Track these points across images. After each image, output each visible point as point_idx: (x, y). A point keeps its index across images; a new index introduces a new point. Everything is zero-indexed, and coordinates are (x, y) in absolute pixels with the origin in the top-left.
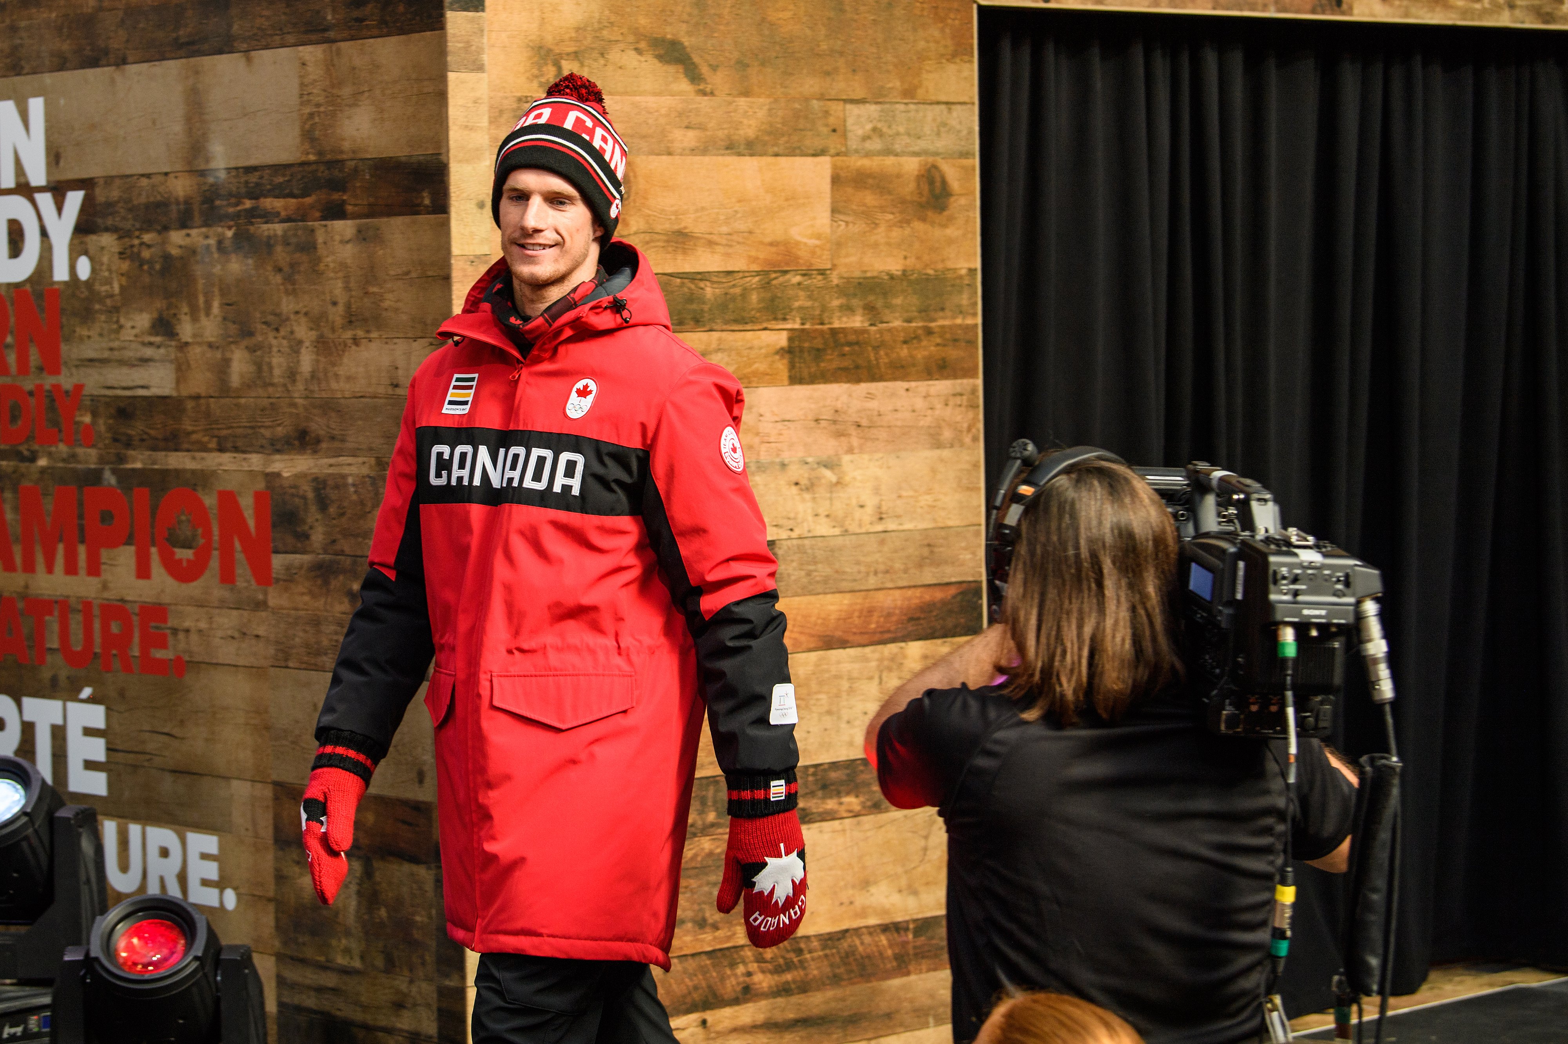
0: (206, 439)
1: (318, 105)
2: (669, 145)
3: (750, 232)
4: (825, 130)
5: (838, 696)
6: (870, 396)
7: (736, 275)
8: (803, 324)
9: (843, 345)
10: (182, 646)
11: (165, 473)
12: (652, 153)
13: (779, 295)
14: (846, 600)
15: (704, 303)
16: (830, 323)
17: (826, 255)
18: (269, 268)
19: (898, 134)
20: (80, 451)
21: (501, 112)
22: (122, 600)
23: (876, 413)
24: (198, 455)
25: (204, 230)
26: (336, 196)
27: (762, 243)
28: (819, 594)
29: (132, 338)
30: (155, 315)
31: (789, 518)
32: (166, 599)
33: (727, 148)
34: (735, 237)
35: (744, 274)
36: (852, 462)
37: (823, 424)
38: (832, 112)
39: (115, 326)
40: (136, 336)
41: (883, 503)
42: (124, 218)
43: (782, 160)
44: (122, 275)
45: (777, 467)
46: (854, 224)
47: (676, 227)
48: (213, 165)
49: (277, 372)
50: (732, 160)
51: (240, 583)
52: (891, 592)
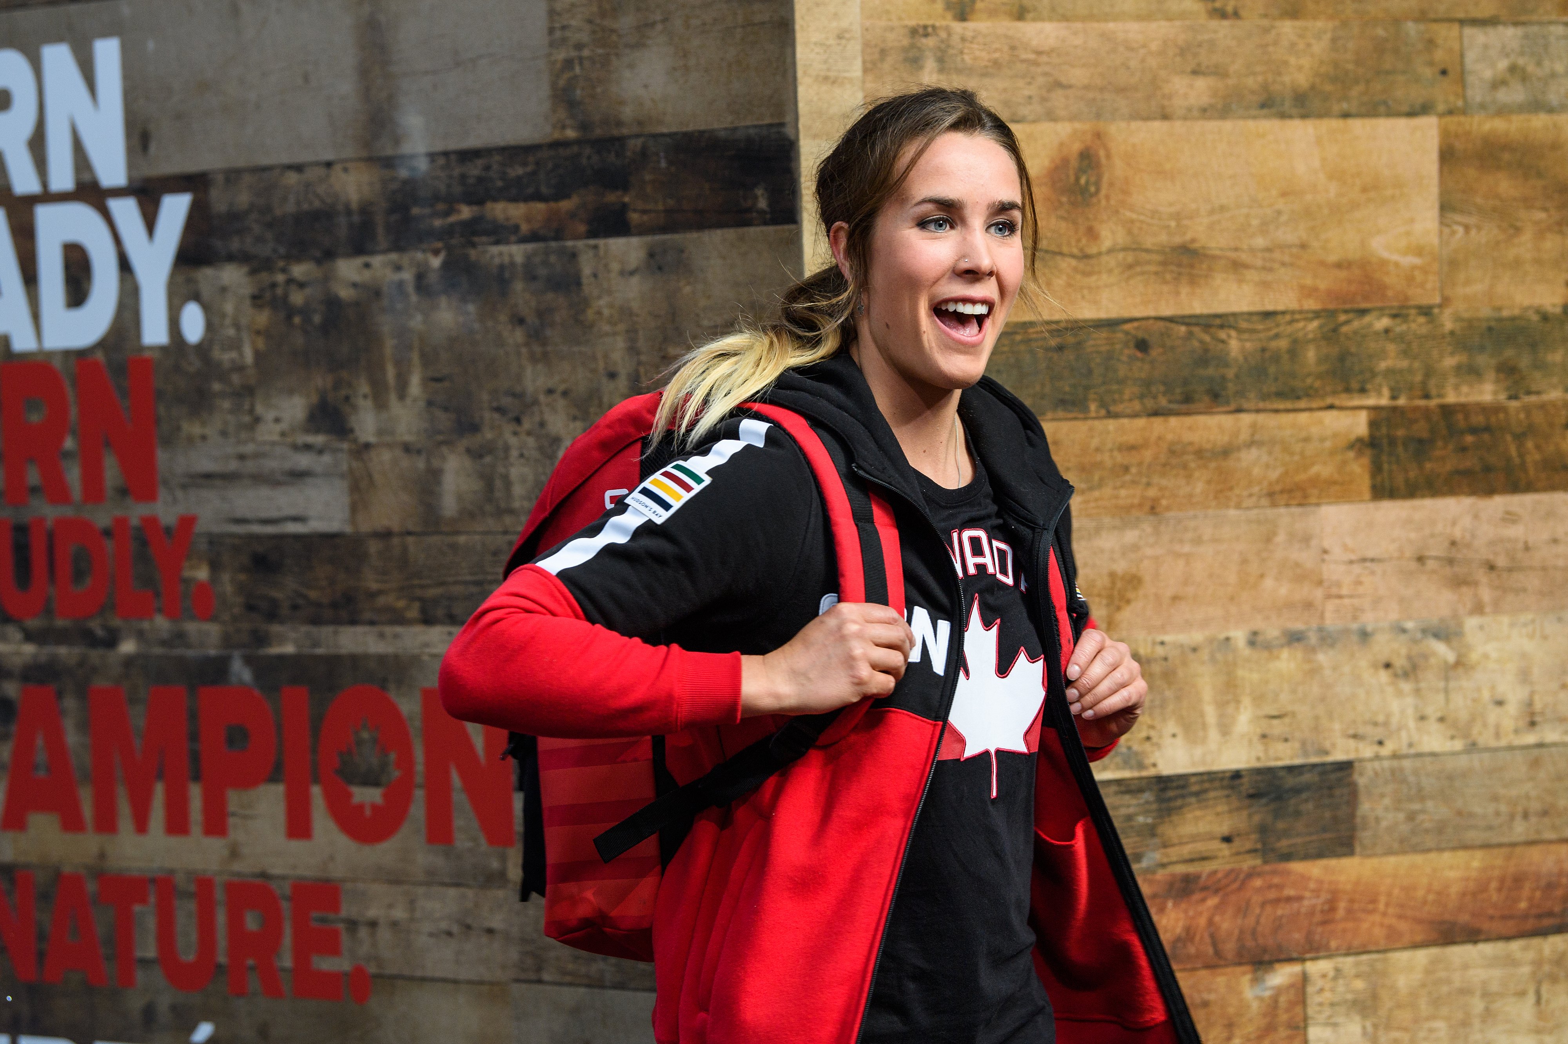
0: (401, 604)
1: (579, 47)
2: (1166, 103)
3: (1303, 246)
4: (1428, 72)
5: (1465, 1023)
6: (1510, 518)
7: (1279, 317)
8: (1394, 398)
9: (1462, 433)
10: (364, 949)
11: (334, 662)
12: (1136, 116)
13: (1353, 349)
14: (1476, 861)
15: (1227, 365)
16: (1440, 396)
17: (1432, 282)
18: (503, 318)
19: (1553, 75)
20: (192, 627)
21: (883, 53)
22: (264, 875)
23: (1520, 545)
24: (388, 630)
25: (394, 256)
26: (612, 197)
27: (1322, 263)
28: (1429, 850)
29: (276, 438)
30: (314, 399)
31: (1376, 724)
32: (337, 872)
33: (1263, 106)
34: (1277, 255)
35: (1293, 315)
36: (1481, 628)
37: (1431, 564)
38: (1440, 41)
39: (247, 419)
40: (283, 434)
41: (1537, 698)
42: (260, 240)
43: (1357, 126)
44: (258, 333)
45: (1355, 638)
46: (1479, 228)
47: (1178, 240)
48: (406, 148)
49: (518, 490)
50: (1270, 126)
51: (462, 842)
52: (1553, 847)
